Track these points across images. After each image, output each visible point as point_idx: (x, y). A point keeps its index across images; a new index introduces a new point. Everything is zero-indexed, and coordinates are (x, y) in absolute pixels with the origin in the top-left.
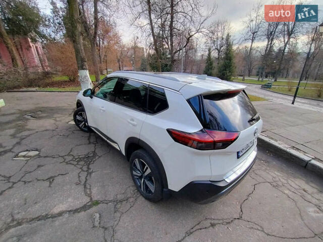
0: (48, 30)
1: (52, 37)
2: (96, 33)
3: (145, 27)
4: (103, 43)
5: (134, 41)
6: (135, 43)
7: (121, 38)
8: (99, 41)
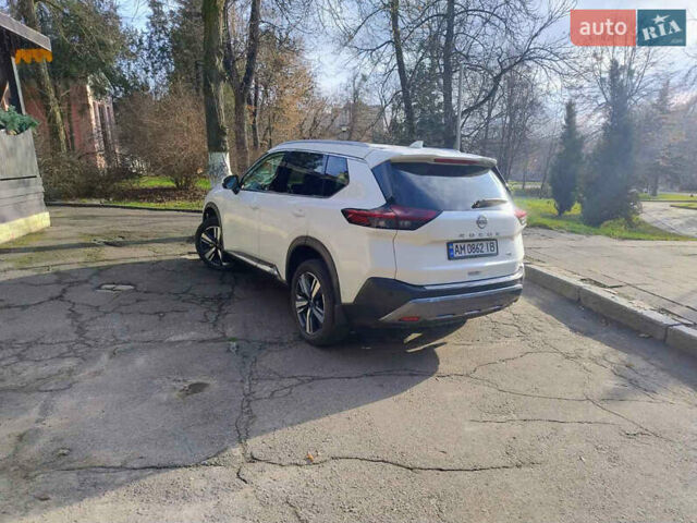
0: (132, 66)
1: (141, 80)
2: (249, 71)
3: (381, 49)
4: (266, 95)
5: (351, 88)
6: (356, 93)
7: (315, 80)
8: (256, 87)
